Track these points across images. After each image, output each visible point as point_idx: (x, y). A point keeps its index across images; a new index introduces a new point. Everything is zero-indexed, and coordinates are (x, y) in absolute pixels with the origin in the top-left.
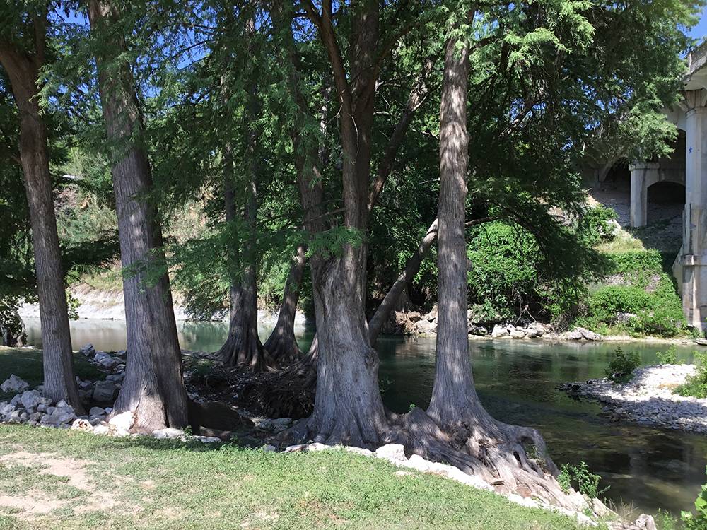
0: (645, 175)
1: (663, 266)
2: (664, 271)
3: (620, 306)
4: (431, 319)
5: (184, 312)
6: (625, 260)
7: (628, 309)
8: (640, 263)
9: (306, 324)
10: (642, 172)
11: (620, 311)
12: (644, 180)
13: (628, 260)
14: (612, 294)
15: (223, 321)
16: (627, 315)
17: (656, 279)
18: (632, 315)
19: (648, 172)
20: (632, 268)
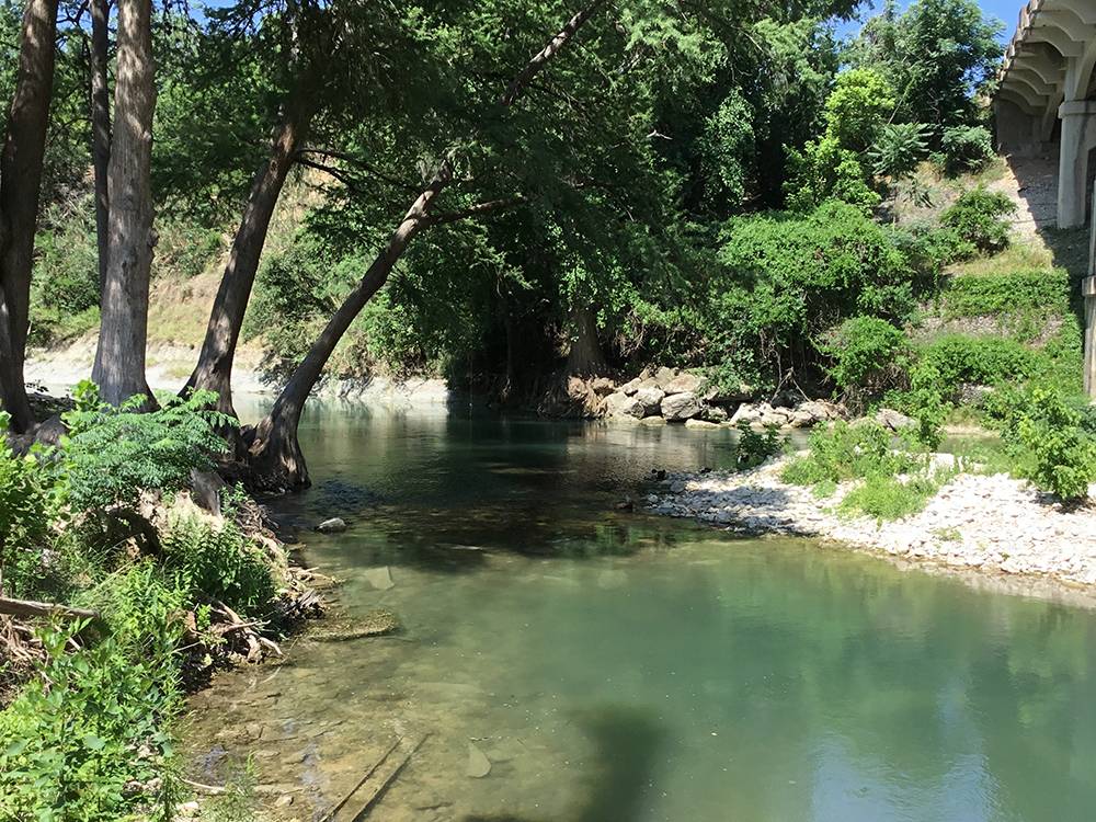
0: (1084, 125)
1: (1071, 300)
2: (1071, 309)
3: (967, 372)
4: (630, 391)
5: (260, 380)
6: (1003, 289)
7: (981, 377)
8: (1030, 293)
9: (448, 402)
10: (1080, 120)
11: (968, 381)
12: (1083, 137)
13: (1009, 289)
14: (952, 349)
15: (319, 395)
16: (980, 388)
17: (1054, 323)
18: (988, 390)
19: (1091, 119)
20: (1014, 302)
